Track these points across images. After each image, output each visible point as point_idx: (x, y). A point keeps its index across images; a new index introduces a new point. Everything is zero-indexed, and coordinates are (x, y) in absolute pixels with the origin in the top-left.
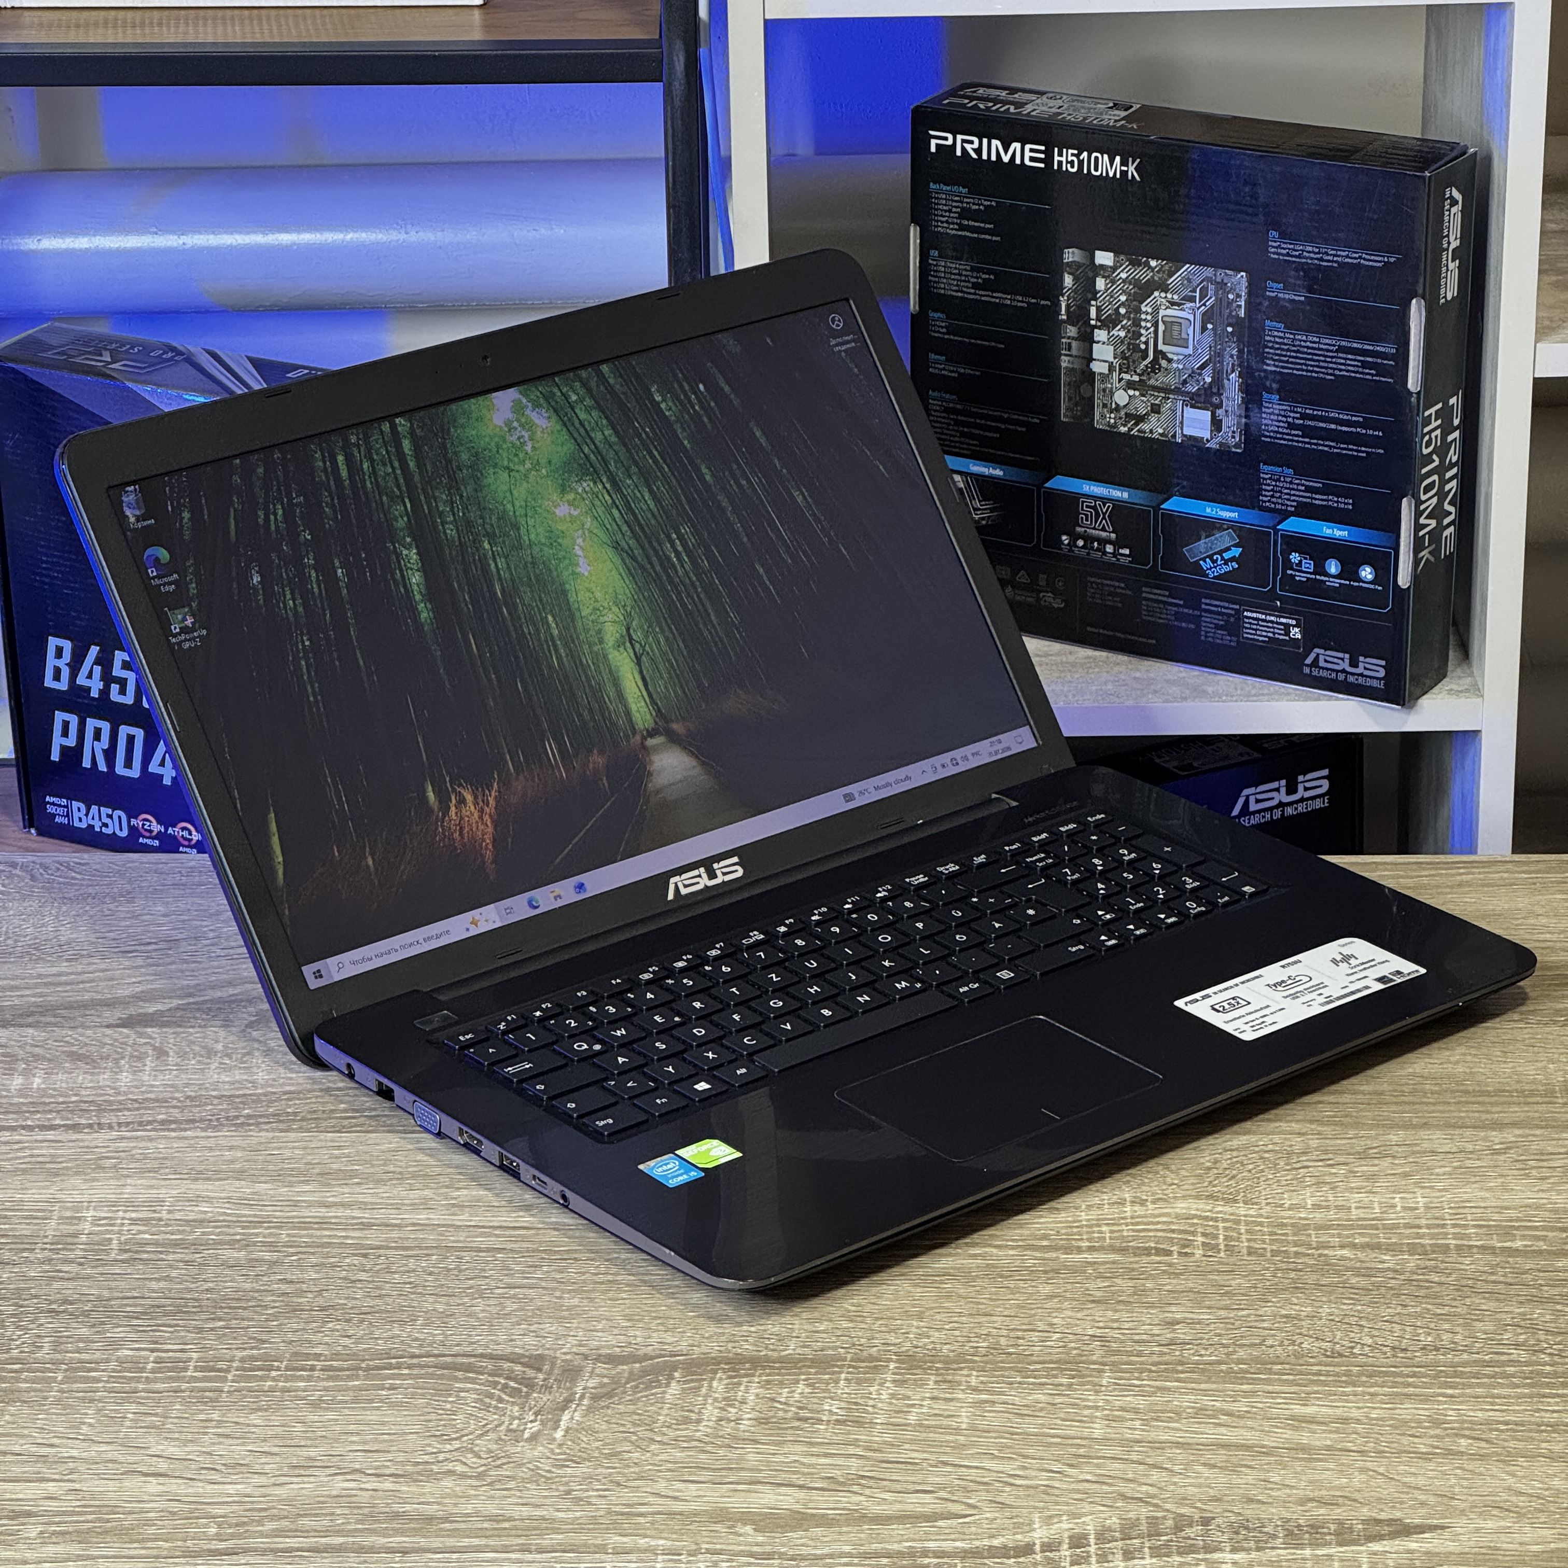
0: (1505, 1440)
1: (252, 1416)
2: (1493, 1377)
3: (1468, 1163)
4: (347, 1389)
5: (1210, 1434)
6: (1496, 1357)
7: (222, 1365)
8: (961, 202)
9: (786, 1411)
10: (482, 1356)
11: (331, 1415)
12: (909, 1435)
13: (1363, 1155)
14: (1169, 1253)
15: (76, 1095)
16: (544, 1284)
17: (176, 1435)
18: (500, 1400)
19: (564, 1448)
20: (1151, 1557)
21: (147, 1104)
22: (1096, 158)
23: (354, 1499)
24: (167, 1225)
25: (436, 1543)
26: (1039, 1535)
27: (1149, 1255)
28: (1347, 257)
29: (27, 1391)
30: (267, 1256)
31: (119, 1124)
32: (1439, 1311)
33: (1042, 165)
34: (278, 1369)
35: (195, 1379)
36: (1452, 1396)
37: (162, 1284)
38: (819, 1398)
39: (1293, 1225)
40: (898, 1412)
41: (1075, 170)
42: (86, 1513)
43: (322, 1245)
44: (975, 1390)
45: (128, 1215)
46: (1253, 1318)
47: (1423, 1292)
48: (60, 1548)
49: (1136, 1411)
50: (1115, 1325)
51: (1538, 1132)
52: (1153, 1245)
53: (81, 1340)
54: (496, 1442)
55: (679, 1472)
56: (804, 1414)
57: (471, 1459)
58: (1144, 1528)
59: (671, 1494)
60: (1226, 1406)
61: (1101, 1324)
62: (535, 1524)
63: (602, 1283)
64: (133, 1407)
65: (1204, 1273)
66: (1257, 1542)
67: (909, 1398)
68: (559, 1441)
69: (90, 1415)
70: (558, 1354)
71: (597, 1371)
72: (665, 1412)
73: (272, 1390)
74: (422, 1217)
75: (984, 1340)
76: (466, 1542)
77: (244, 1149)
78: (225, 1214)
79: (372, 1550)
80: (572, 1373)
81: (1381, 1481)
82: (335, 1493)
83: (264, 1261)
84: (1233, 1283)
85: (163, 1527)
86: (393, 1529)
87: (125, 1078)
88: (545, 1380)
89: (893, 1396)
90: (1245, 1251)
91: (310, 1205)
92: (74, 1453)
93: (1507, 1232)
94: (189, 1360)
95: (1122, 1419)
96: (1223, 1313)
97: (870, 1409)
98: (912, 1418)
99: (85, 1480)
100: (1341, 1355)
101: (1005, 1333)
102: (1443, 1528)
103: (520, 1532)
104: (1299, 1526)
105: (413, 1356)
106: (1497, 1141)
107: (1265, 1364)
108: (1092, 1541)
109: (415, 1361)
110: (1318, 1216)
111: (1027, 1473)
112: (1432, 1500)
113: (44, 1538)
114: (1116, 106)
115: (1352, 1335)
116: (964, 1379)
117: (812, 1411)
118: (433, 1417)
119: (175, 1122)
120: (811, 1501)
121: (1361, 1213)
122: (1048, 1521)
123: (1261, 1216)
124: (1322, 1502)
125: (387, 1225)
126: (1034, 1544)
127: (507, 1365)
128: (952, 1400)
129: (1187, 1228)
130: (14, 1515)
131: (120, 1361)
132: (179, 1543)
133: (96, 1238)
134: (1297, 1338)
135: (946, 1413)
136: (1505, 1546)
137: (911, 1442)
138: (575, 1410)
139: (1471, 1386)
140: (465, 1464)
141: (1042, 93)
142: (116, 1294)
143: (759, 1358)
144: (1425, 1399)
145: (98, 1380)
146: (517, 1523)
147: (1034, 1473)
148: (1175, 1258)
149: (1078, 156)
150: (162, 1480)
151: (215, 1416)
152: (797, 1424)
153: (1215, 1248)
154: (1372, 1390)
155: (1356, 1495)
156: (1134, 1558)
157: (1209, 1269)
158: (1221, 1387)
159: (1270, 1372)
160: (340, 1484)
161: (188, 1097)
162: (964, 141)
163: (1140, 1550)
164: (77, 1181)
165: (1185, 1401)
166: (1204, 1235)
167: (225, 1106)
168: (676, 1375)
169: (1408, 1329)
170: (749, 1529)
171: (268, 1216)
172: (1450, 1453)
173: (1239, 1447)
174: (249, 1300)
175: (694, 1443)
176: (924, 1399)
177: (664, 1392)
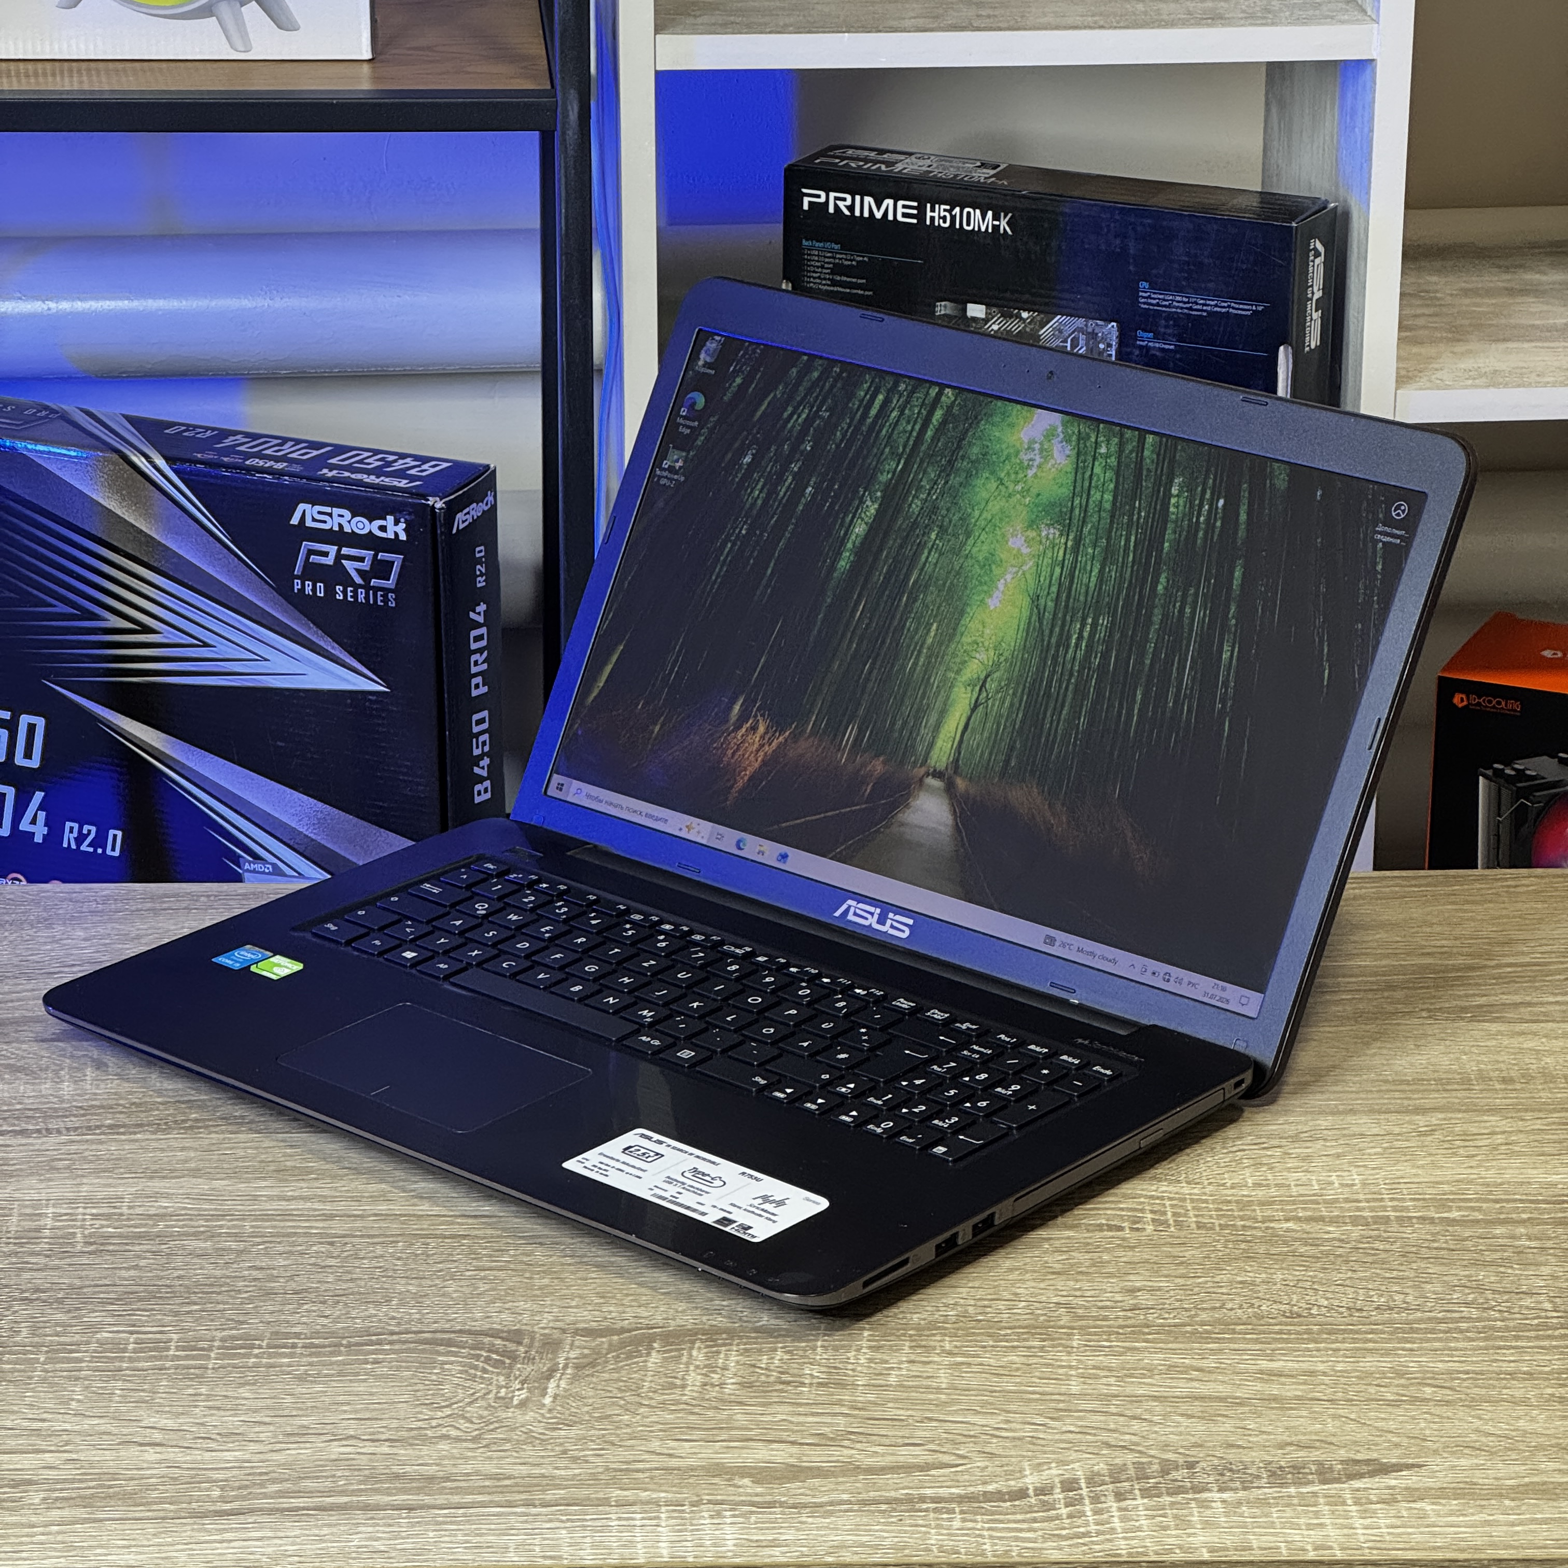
0: (1467, 1387)
1: (241, 1390)
2: (1447, 1332)
3: (1398, 1144)
4: (332, 1364)
5: (1182, 1388)
6: (1449, 1315)
7: (202, 1344)
8: (834, 258)
9: (768, 1376)
10: (460, 1331)
11: (319, 1388)
12: (891, 1395)
13: (1295, 1138)
14: (1121, 1229)
15: (20, 1103)
16: (512, 1266)
17: (167, 1409)
18: (485, 1371)
19: (555, 1414)
20: (1143, 1497)
21: (93, 1111)
22: (969, 213)
23: (354, 1462)
24: (128, 1219)
25: (441, 1500)
26: (1031, 1480)
27: (1102, 1230)
28: (1216, 306)
29: (13, 1371)
30: (234, 1245)
31: (68, 1129)
32: (1387, 1275)
33: (915, 221)
34: (260, 1347)
35: (178, 1358)
36: (1412, 1350)
37: (132, 1273)
38: (799, 1363)
39: (1237, 1202)
40: (878, 1374)
41: (947, 225)
42: (86, 1480)
43: (289, 1235)
44: (950, 1353)
45: (88, 1211)
46: (1210, 1284)
47: (1370, 1259)
48: (66, 1513)
49: (1110, 1369)
50: (1078, 1293)
51: (1460, 1115)
52: (1104, 1222)
53: (57, 1325)
54: (486, 1409)
55: (668, 1431)
56: (785, 1377)
57: (463, 1424)
58: (1132, 1472)
59: (666, 1451)
60: (1195, 1363)
61: (1064, 1293)
62: (535, 1481)
63: (570, 1264)
64: (120, 1384)
65: (1155, 1246)
66: (1242, 1482)
67: (886, 1362)
68: (548, 1407)
69: (78, 1392)
70: (536, 1329)
72: (650, 1379)
73: (256, 1365)
74: (383, 1207)
75: (953, 1309)
76: (469, 1498)
77: (196, 1150)
78: (185, 1208)
79: (378, 1508)
80: (551, 1345)
81: (1353, 1426)
82: (333, 1457)
83: (231, 1249)
84: (1186, 1254)
85: (167, 1491)
86: (395, 1488)
87: (67, 1088)
88: (526, 1352)
89: (871, 1360)
90: (1194, 1226)
91: (270, 1198)
92: (68, 1426)
93: (1443, 1204)
94: (170, 1340)
95: (1097, 1377)
96: (1181, 1281)
97: (850, 1372)
98: (893, 1380)
99: (82, 1450)
100: (1299, 1316)
101: (972, 1302)
102: (1420, 1466)
103: (522, 1489)
104: (1281, 1467)
105: (392, 1333)
106: (1421, 1124)
107: (1227, 1325)
108: (1083, 1485)
109: (395, 1337)
110: (1260, 1193)
111: (1013, 1426)
112: (1405, 1442)
113: (50, 1503)
114: (983, 165)
115: (1308, 1298)
116: (938, 1344)
117: (793, 1375)
118: (421, 1387)
119: (124, 1126)
120: (804, 1455)
121: (1302, 1190)
122: (1038, 1468)
123: (1205, 1194)
124: (1300, 1446)
125: (349, 1216)
126: (1028, 1489)
127: (487, 1340)
128: (929, 1363)
129: (1135, 1206)
130: (15, 1484)
131: (101, 1343)
132: (184, 1505)
133: (60, 1233)
134: (1256, 1303)
135: (925, 1375)
136: (1480, 1481)
137: (895, 1400)
138: (560, 1379)
139: (1428, 1340)
140: (458, 1429)
141: (911, 154)
142: (87, 1283)
143: (734, 1329)
144: (1387, 1353)
145: (81, 1360)
146: (518, 1480)
147: (1019, 1426)
148: (1127, 1233)
149: (950, 211)
150: (158, 1449)
151: (203, 1390)
152: (781, 1387)
153: (1165, 1223)
154: (1334, 1346)
155: (1330, 1439)
156: (1125, 1499)
157: (1163, 1241)
158: (1187, 1346)
159: (1234, 1332)
160: (336, 1450)
161: (134, 1103)
162: (836, 198)
163: (1131, 1492)
164: (33, 1181)
165: (1157, 1359)
166: (1152, 1212)
167: (171, 1111)
168: (655, 1345)
169: (1361, 1291)
170: (746, 1481)
171: (230, 1210)
172: (1414, 1400)
173: (1211, 1398)
174: (221, 1286)
175: (682, 1406)
176: (901, 1362)
177: (646, 1361)
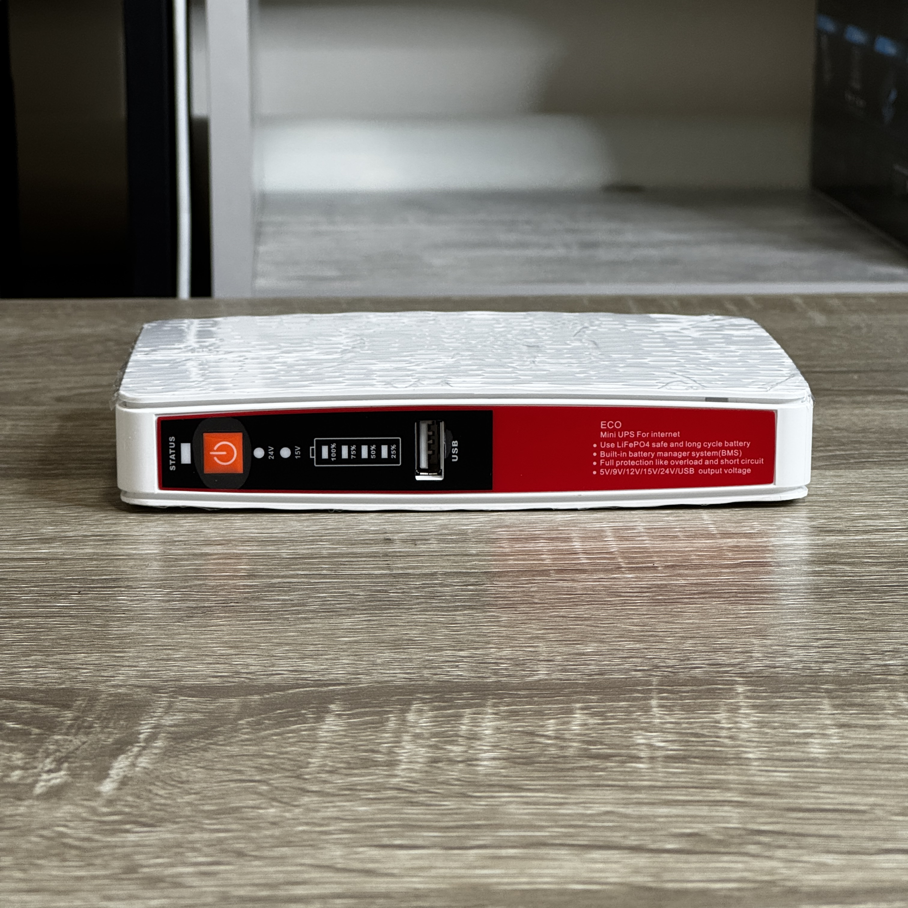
9: (562, 748)
19: (119, 807)
38: (621, 730)
40: (785, 744)
67: (794, 726)
68: (107, 797)
71: (179, 705)
72: (322, 753)
80: (129, 709)
88: (76, 719)
89: (761, 724)
97: (726, 741)
98: (817, 751)
116: (887, 702)
117: (611, 746)
120: (666, 870)
128: (880, 727)
135: (879, 744)
137: (832, 782)
138: (139, 755)
143: (486, 685)
152: (591, 763)
168: (332, 707)
175: (390, 793)
176: (825, 727)
177: (313, 729)
